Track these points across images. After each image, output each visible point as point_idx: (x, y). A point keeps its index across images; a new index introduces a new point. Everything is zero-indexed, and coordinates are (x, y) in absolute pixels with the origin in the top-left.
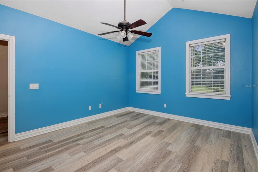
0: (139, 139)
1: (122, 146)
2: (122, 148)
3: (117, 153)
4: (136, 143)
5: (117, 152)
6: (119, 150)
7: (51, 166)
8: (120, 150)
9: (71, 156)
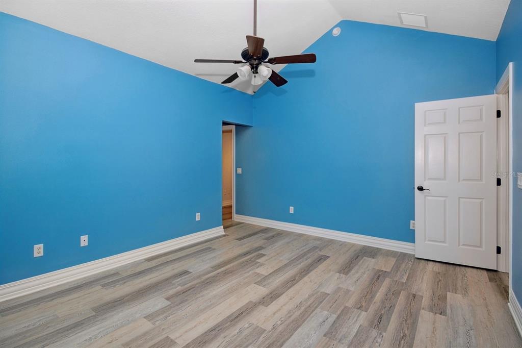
0: (217, 329)
1: (261, 307)
2: (259, 303)
3: (266, 293)
4: (228, 317)
5: (268, 295)
6: (265, 299)
7: (348, 276)
8: (263, 298)
9: (339, 288)
